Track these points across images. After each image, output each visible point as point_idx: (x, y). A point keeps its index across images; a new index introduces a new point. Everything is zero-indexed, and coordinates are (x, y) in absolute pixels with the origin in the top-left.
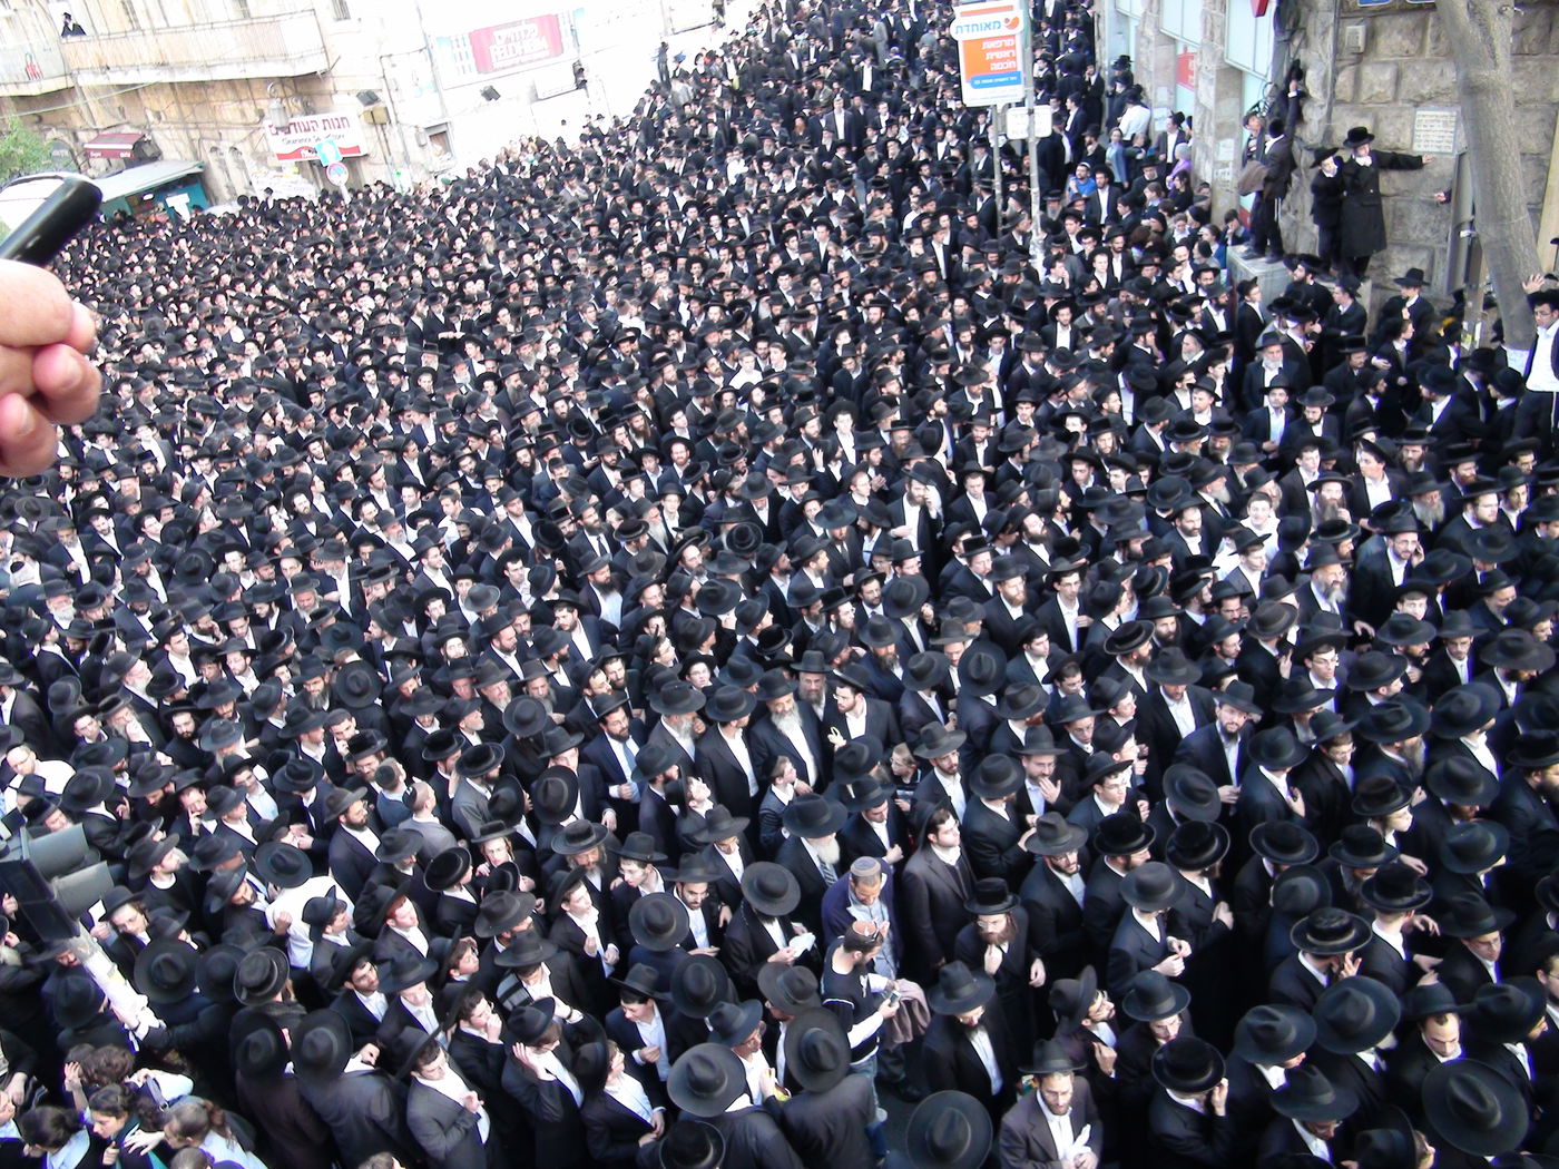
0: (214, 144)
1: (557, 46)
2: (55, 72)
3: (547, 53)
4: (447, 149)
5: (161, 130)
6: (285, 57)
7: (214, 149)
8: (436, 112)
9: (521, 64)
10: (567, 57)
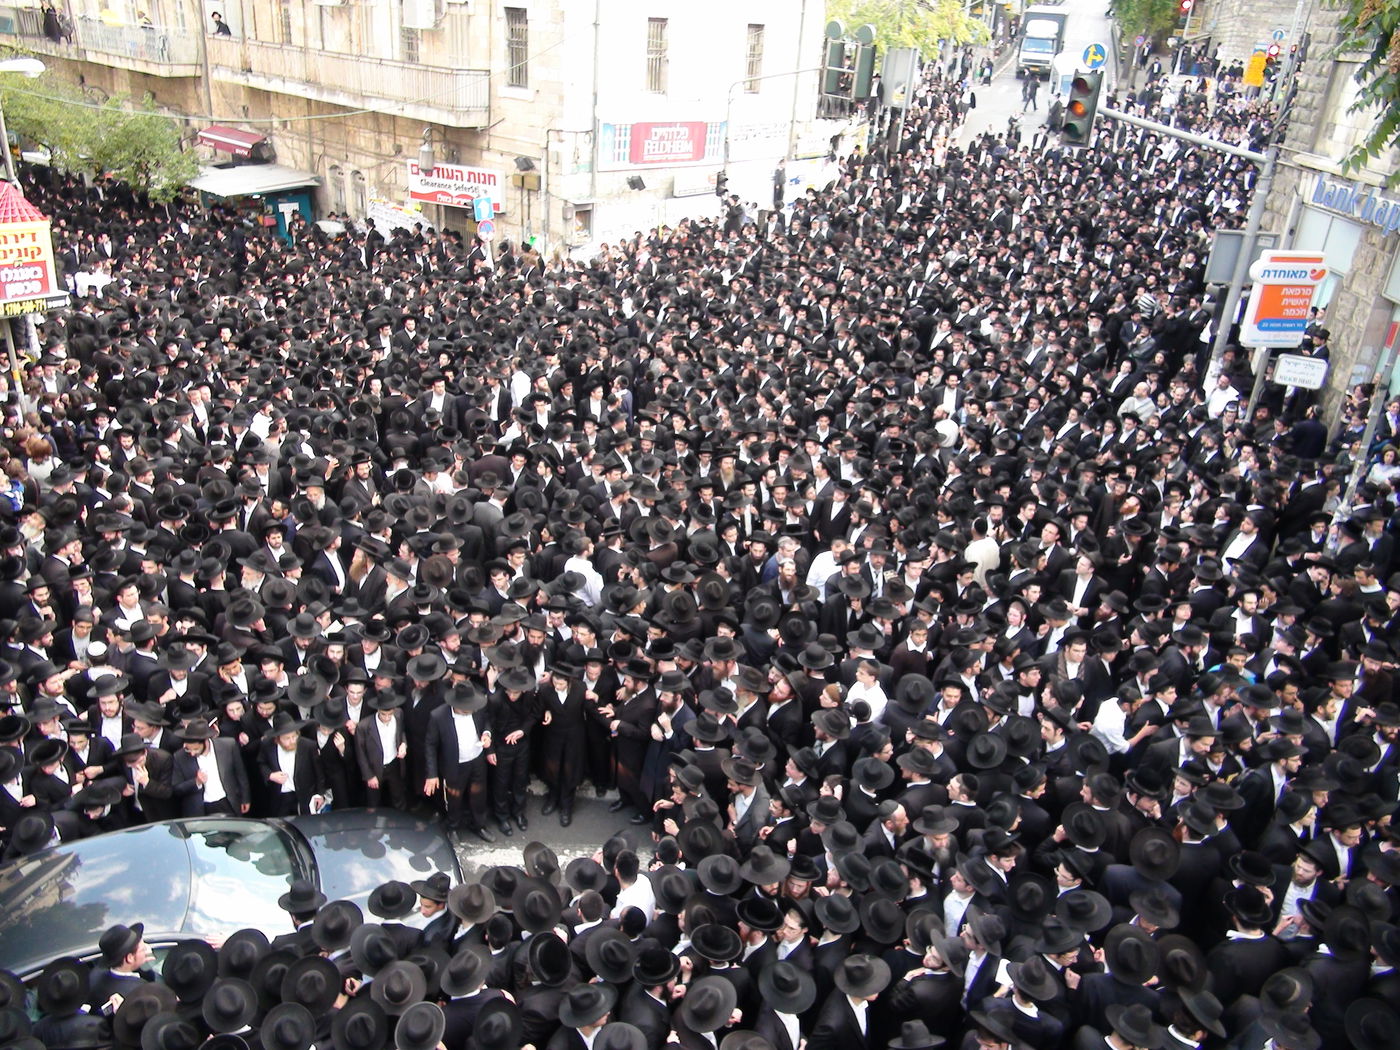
0: (336, 163)
1: (699, 152)
2: (185, 60)
3: (690, 156)
4: (587, 226)
5: (284, 137)
6: (452, 109)
8: (586, 191)
9: (667, 161)
10: (712, 164)
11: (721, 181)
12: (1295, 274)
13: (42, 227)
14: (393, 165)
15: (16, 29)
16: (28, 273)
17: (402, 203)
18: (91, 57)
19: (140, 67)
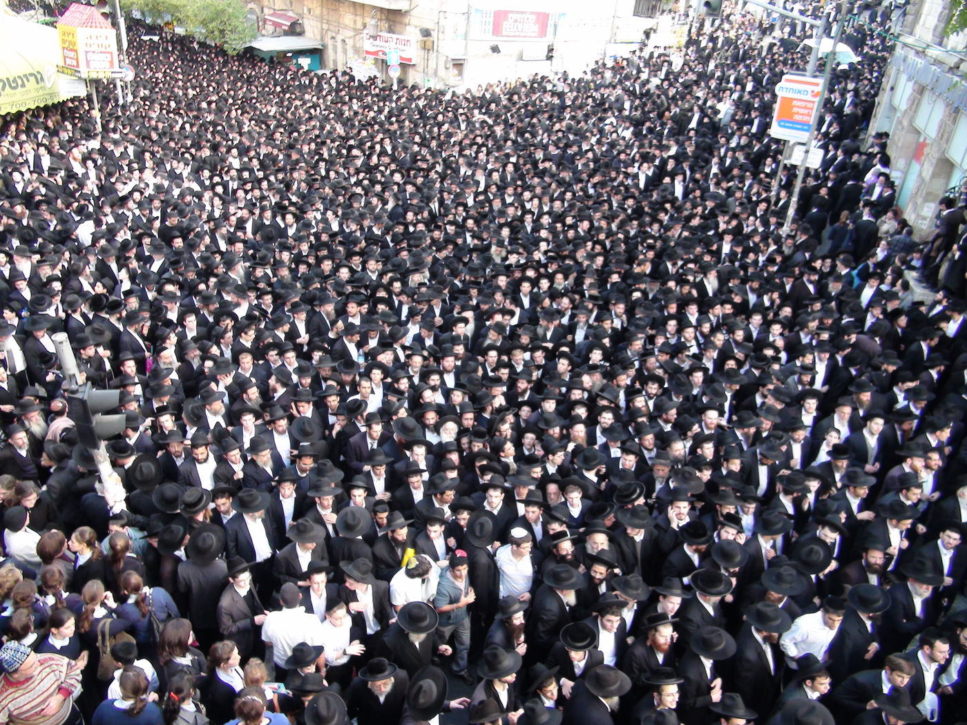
0: (334, 35)
1: (543, 32)
3: (536, 34)
4: (460, 74)
5: (309, 19)
7: (333, 38)
8: (461, 51)
9: (519, 36)
10: (547, 40)
11: (551, 50)
12: (800, 92)
13: (111, 33)
14: (361, 35)
16: (102, 57)
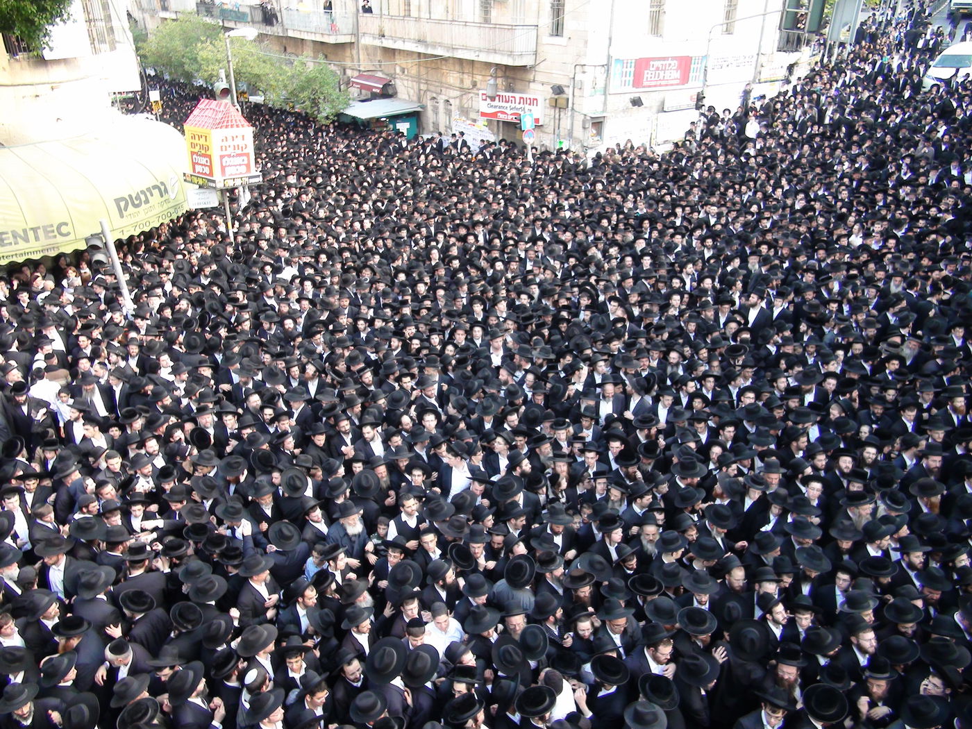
0: (434, 95)
1: (685, 79)
2: (345, 32)
3: (678, 81)
4: (599, 133)
5: (402, 79)
6: (511, 54)
8: (600, 108)
9: (660, 85)
10: (694, 86)
11: (700, 98)
13: (248, 131)
14: (472, 95)
15: (249, 19)
16: (239, 160)
17: (475, 121)
18: (291, 34)
19: (319, 38)
